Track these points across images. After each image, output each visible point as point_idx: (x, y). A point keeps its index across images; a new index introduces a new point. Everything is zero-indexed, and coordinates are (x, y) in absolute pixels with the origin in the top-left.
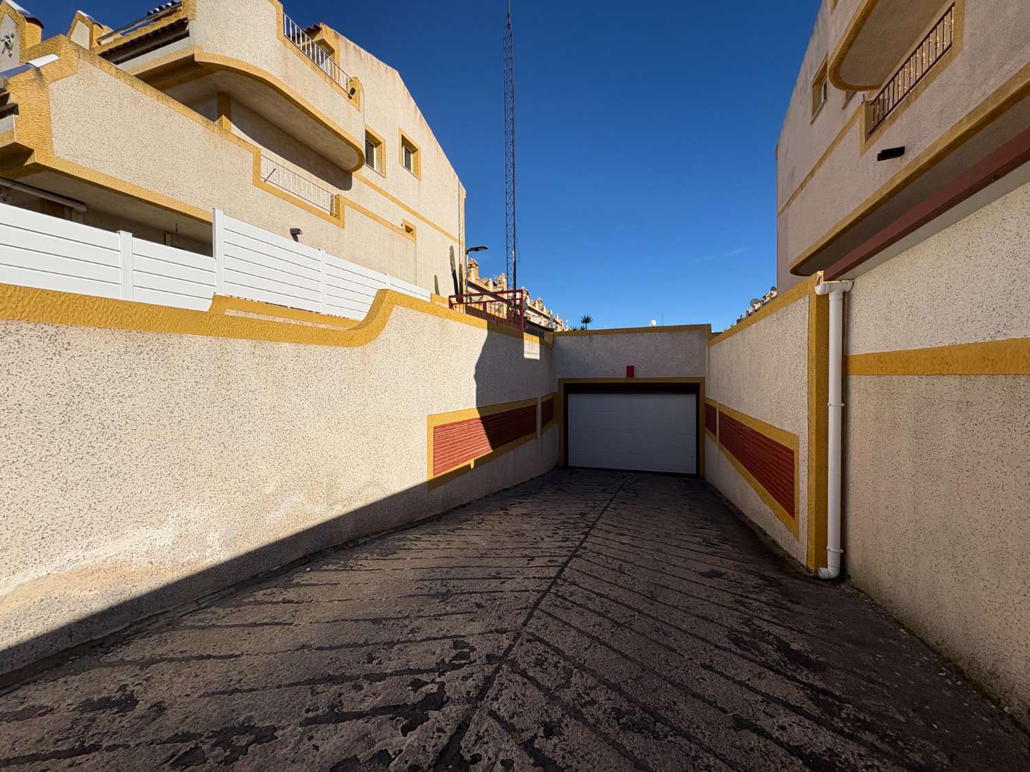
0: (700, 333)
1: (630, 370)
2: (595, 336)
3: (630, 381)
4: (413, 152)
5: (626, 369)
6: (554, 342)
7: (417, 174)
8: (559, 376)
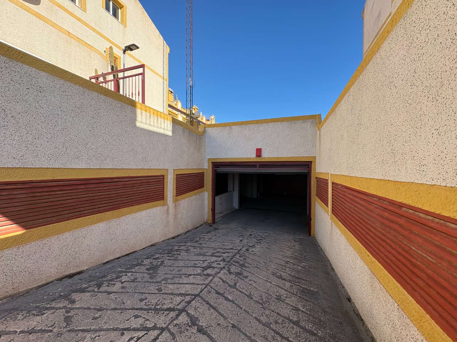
0: (312, 122)
1: (259, 152)
2: (234, 127)
3: (258, 160)
4: (121, 8)
5: (255, 151)
6: (204, 132)
7: (124, 23)
8: (208, 157)
